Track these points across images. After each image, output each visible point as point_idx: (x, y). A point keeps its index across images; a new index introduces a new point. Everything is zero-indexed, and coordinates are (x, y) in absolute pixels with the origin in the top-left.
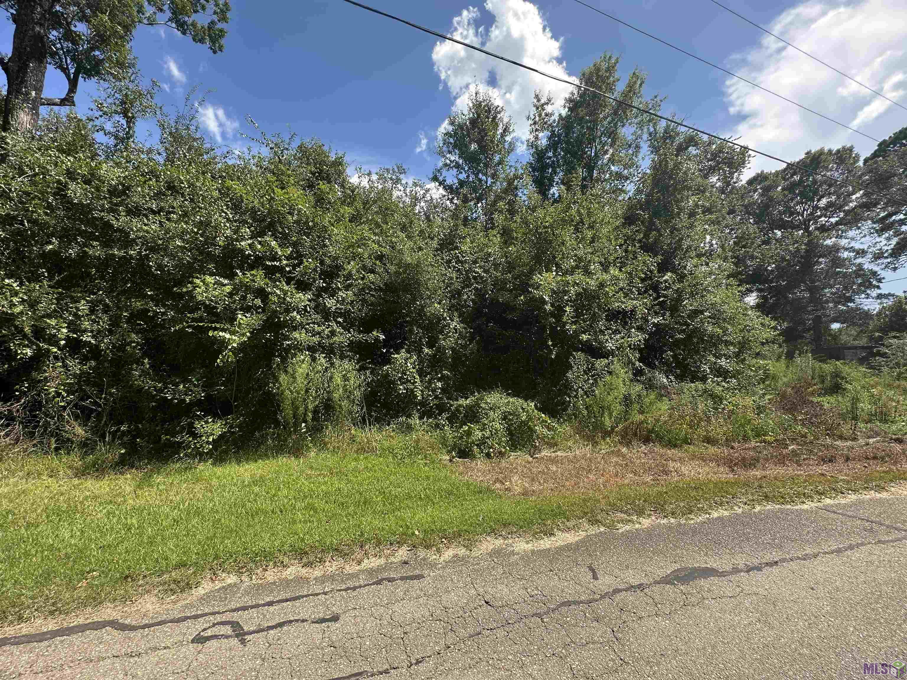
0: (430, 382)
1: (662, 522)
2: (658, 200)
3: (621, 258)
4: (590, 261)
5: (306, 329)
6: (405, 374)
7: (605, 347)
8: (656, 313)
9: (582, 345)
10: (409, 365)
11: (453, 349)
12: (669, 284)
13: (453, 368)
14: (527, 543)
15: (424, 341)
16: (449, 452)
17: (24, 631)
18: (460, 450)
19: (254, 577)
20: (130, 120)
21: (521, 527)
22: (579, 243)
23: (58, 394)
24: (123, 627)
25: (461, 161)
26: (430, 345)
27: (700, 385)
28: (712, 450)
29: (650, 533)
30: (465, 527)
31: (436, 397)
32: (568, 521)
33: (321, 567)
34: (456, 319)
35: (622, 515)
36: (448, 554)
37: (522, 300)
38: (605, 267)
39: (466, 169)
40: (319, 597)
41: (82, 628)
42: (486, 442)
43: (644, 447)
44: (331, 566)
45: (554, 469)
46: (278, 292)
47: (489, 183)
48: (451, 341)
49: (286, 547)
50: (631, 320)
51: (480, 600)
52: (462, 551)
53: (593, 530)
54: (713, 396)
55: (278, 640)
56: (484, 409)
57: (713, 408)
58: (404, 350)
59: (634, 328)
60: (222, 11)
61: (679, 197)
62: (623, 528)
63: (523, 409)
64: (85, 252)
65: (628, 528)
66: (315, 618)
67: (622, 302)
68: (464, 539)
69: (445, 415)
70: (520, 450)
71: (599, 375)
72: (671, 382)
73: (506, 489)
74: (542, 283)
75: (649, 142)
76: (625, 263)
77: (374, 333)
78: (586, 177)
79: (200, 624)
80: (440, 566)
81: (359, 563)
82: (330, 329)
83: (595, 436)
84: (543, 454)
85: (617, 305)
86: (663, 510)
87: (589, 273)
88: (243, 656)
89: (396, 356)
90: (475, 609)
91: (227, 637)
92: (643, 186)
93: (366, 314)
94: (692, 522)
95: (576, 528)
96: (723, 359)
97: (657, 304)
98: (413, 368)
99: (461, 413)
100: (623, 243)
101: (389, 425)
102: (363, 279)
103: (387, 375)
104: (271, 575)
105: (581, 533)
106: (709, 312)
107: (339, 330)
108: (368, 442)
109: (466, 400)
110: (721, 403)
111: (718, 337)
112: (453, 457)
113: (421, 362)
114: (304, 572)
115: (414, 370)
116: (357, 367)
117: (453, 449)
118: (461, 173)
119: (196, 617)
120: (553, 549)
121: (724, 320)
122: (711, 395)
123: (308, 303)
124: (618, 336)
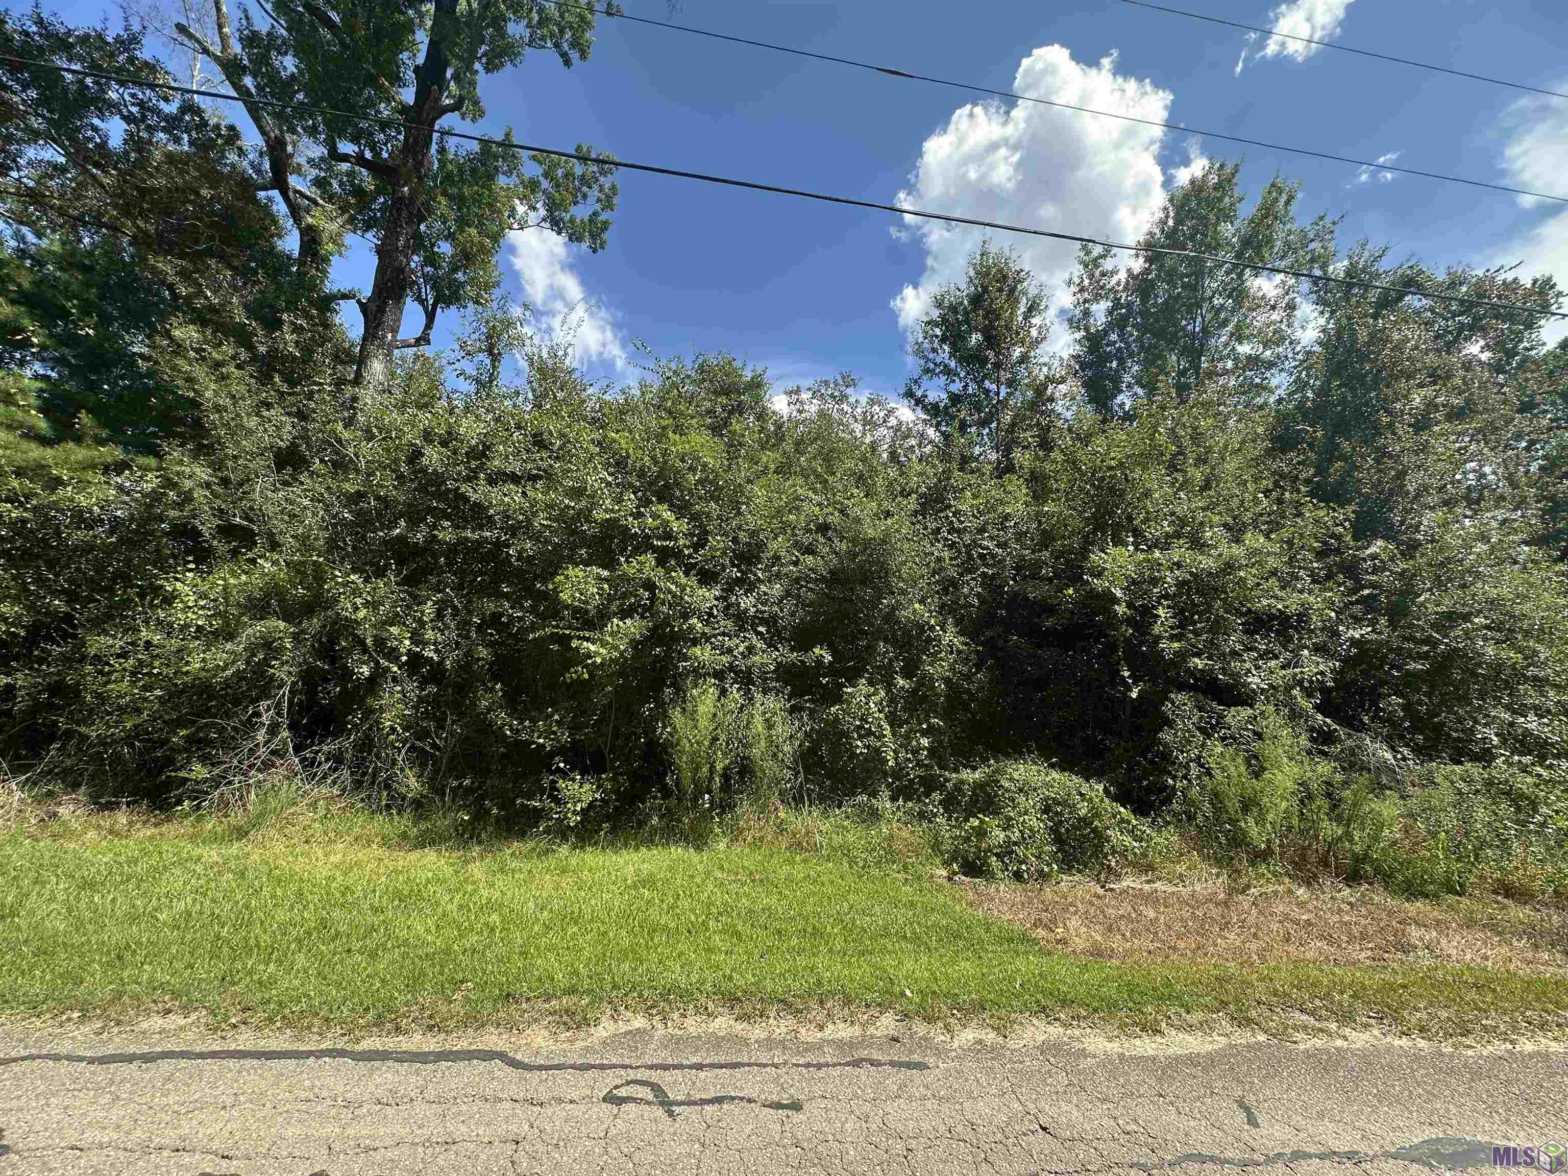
0: (907, 737)
1: (1397, 1042)
2: (1343, 401)
3: (1269, 515)
4: (1201, 523)
5: (711, 643)
6: (867, 723)
7: (1246, 685)
8: (1357, 620)
9: (1196, 679)
10: (872, 706)
11: (947, 681)
12: (1382, 561)
13: (948, 714)
14: (1110, 1040)
15: (898, 665)
16: (947, 864)
17: (405, 1047)
18: (965, 859)
19: (669, 1024)
20: (495, 358)
21: (1095, 1010)
22: (1178, 490)
23: (393, 729)
24: (514, 1064)
25: (953, 364)
26: (907, 674)
27: (1474, 769)
28: (1521, 913)
29: (1368, 1058)
30: (992, 996)
31: (919, 764)
32: (1188, 1012)
33: (764, 1024)
34: (951, 628)
35: (1304, 1017)
36: (968, 1036)
37: (1070, 596)
38: (1236, 532)
39: (962, 374)
40: (768, 1069)
41: (468, 1055)
42: (1012, 852)
43: (1348, 890)
44: (778, 1027)
45: (1152, 914)
46: (673, 587)
47: (1003, 394)
48: (943, 667)
49: (708, 986)
50: (1299, 633)
51: (1030, 1121)
52: (990, 1037)
53: (1243, 1037)
54: (1514, 797)
55: (719, 1121)
56: (1008, 791)
57: (1517, 822)
58: (864, 681)
59: (1307, 647)
60: (607, 196)
61: (1389, 392)
62: (1306, 1043)
63: (1081, 794)
64: (435, 536)
65: (1318, 1043)
66: (766, 1100)
67: (1276, 597)
68: (992, 1016)
69: (936, 796)
70: (1079, 871)
71: (1235, 739)
72: (1404, 759)
73: (1058, 942)
74: (1108, 566)
75: (1314, 296)
76: (1278, 523)
77: (817, 651)
78: (1185, 370)
79: (611, 1079)
80: (954, 1054)
81: (821, 1028)
82: (746, 644)
83: (1232, 859)
84: (1124, 884)
85: (1265, 602)
86: (1398, 1020)
87: (1203, 545)
88: (675, 1134)
89: (849, 690)
90: (1025, 1135)
91: (649, 1103)
92: (1308, 375)
93: (801, 620)
94: (1470, 1052)
95: (1205, 1027)
96: (1531, 717)
97: (1358, 602)
98: (880, 712)
99: (964, 795)
100: (1271, 486)
101: (839, 807)
102: (796, 563)
103: (836, 720)
104: (693, 1025)
105: (1216, 1038)
106: (1486, 618)
107: (760, 645)
108: (807, 833)
109: (973, 773)
110: (1536, 811)
111: (1515, 669)
112: (955, 873)
113: (892, 701)
114: (739, 1027)
115: (882, 715)
116: (788, 706)
117: (954, 859)
118: (954, 381)
119: (602, 1067)
120: (1163, 1059)
121: (1527, 634)
122: (1508, 793)
123: (716, 603)
124: (1273, 663)
